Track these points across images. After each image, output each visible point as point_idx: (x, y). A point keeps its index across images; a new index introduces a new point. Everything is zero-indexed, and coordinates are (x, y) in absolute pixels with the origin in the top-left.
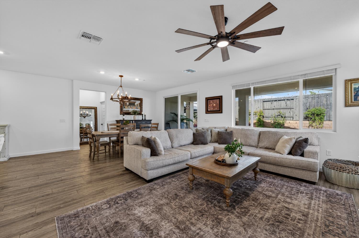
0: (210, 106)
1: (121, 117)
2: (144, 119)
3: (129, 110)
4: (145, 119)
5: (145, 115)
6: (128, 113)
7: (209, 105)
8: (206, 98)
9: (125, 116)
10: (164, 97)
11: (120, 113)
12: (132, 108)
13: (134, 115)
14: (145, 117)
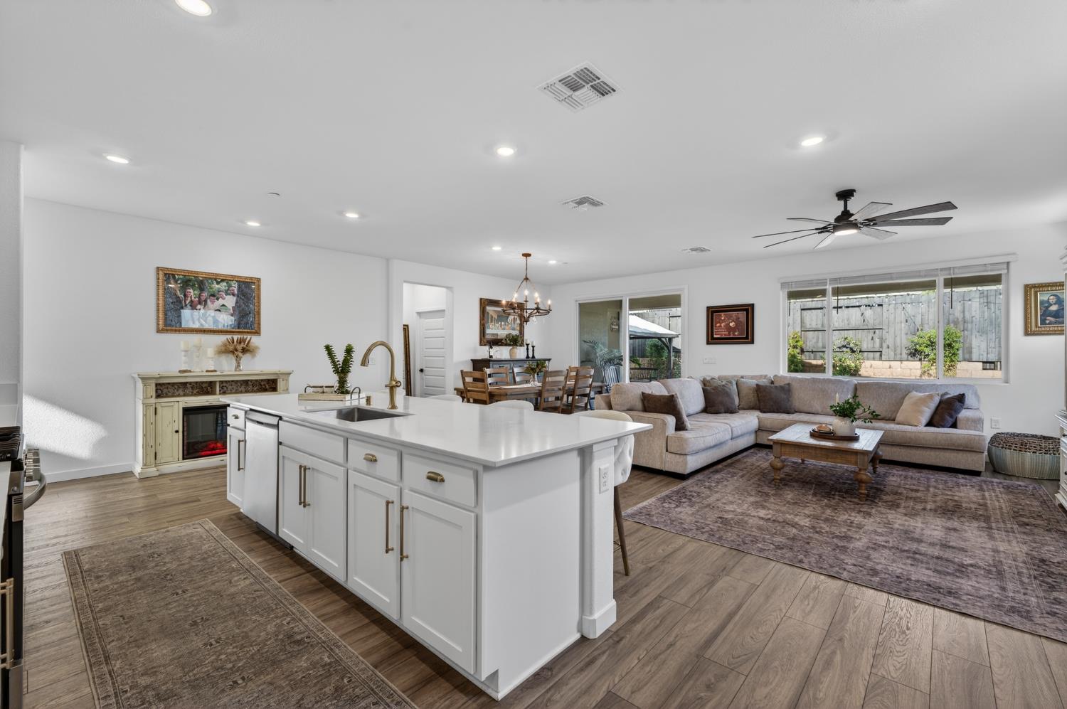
0: (721, 326)
1: (483, 352)
2: (531, 355)
3: (497, 335)
4: (533, 357)
5: (533, 347)
6: (496, 342)
7: (718, 325)
8: (708, 308)
9: (495, 348)
10: (576, 301)
11: (481, 342)
12: (504, 329)
13: (511, 347)
14: (533, 350)
